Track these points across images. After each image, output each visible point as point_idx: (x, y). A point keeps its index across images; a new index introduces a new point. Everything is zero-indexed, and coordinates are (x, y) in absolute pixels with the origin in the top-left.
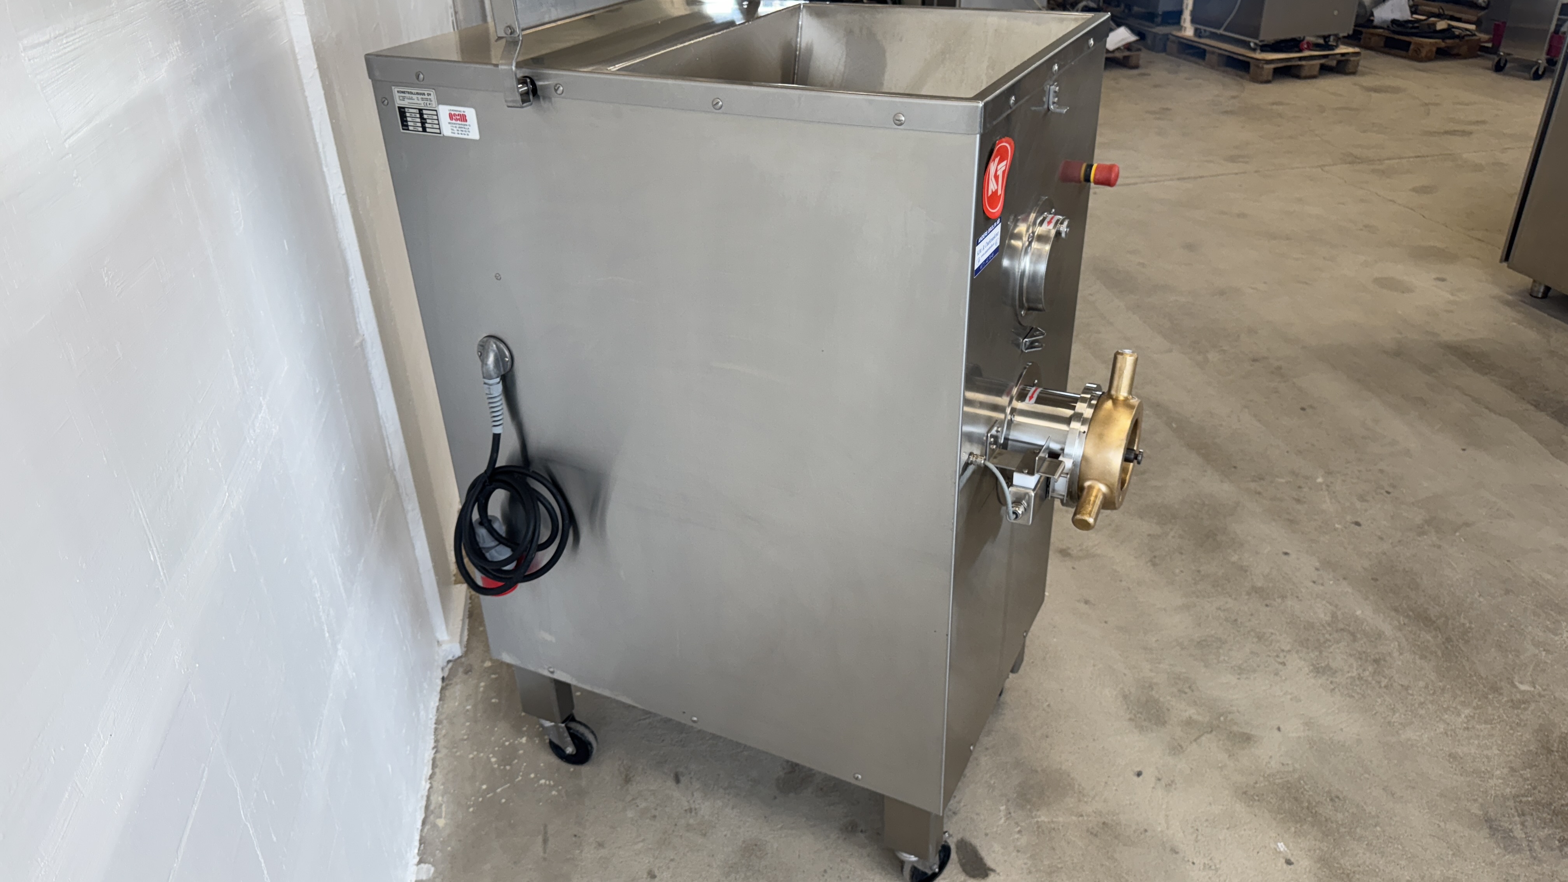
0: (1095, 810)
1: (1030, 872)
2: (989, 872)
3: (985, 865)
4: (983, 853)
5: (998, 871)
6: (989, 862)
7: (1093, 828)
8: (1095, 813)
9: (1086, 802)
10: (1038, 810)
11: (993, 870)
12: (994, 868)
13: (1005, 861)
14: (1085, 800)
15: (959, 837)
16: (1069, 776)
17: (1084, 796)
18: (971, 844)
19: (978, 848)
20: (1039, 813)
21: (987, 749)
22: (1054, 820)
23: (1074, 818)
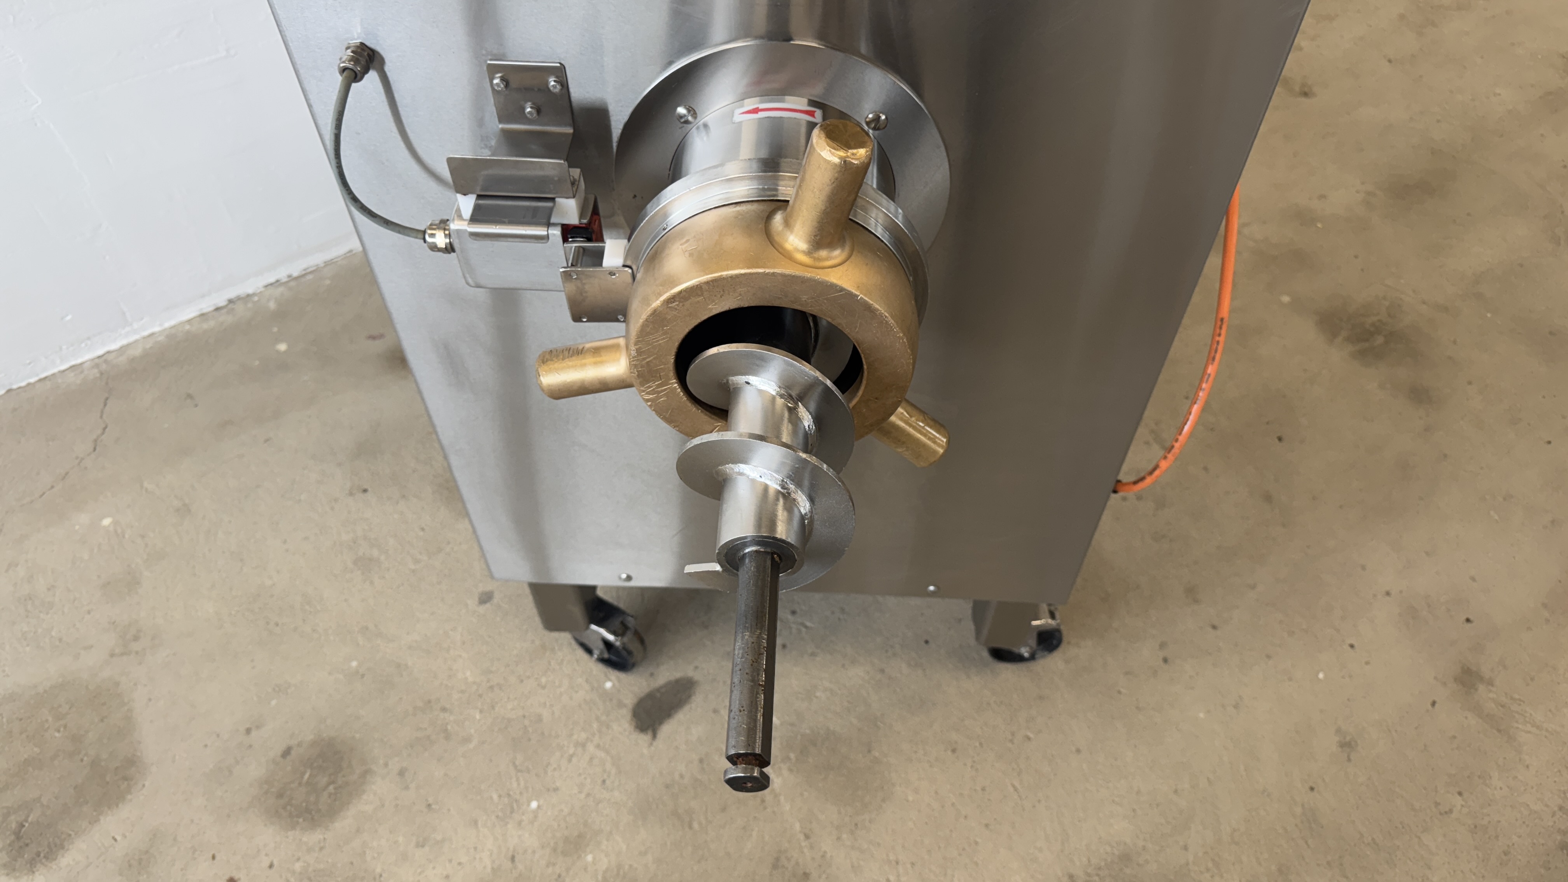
0: (829, 855)
1: (667, 786)
2: (650, 733)
3: (661, 723)
4: (681, 716)
5: (655, 744)
6: (667, 729)
7: (788, 859)
8: (823, 856)
9: (839, 838)
10: (790, 770)
11: (654, 736)
12: (658, 736)
13: (677, 748)
14: (844, 836)
15: (697, 676)
16: (883, 800)
17: (852, 832)
18: (689, 697)
19: (686, 708)
20: (785, 772)
21: (882, 671)
22: (782, 798)
23: (797, 826)
